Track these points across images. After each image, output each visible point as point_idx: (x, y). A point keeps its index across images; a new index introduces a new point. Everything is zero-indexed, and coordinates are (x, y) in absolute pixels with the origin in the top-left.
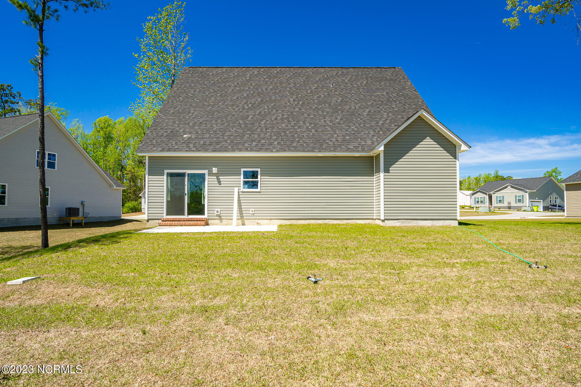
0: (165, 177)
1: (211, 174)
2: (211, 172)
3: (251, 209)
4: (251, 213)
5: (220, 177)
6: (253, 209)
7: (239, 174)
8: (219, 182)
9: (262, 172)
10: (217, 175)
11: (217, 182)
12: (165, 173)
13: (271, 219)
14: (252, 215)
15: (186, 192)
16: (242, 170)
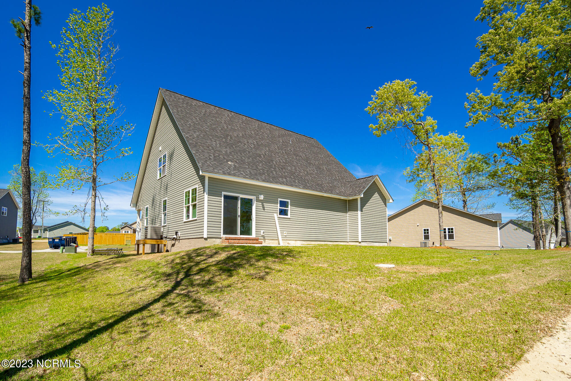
0: (223, 198)
1: (258, 200)
2: (258, 199)
3: (285, 232)
4: (285, 235)
5: (264, 204)
6: (286, 232)
7: (277, 203)
8: (264, 208)
9: (292, 203)
10: (262, 202)
11: (262, 208)
12: (223, 195)
13: (296, 240)
14: (285, 237)
15: (239, 213)
16: (279, 199)
